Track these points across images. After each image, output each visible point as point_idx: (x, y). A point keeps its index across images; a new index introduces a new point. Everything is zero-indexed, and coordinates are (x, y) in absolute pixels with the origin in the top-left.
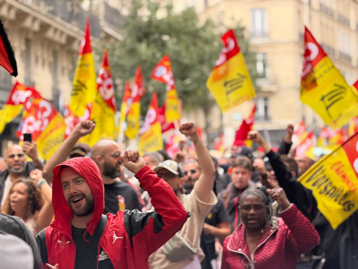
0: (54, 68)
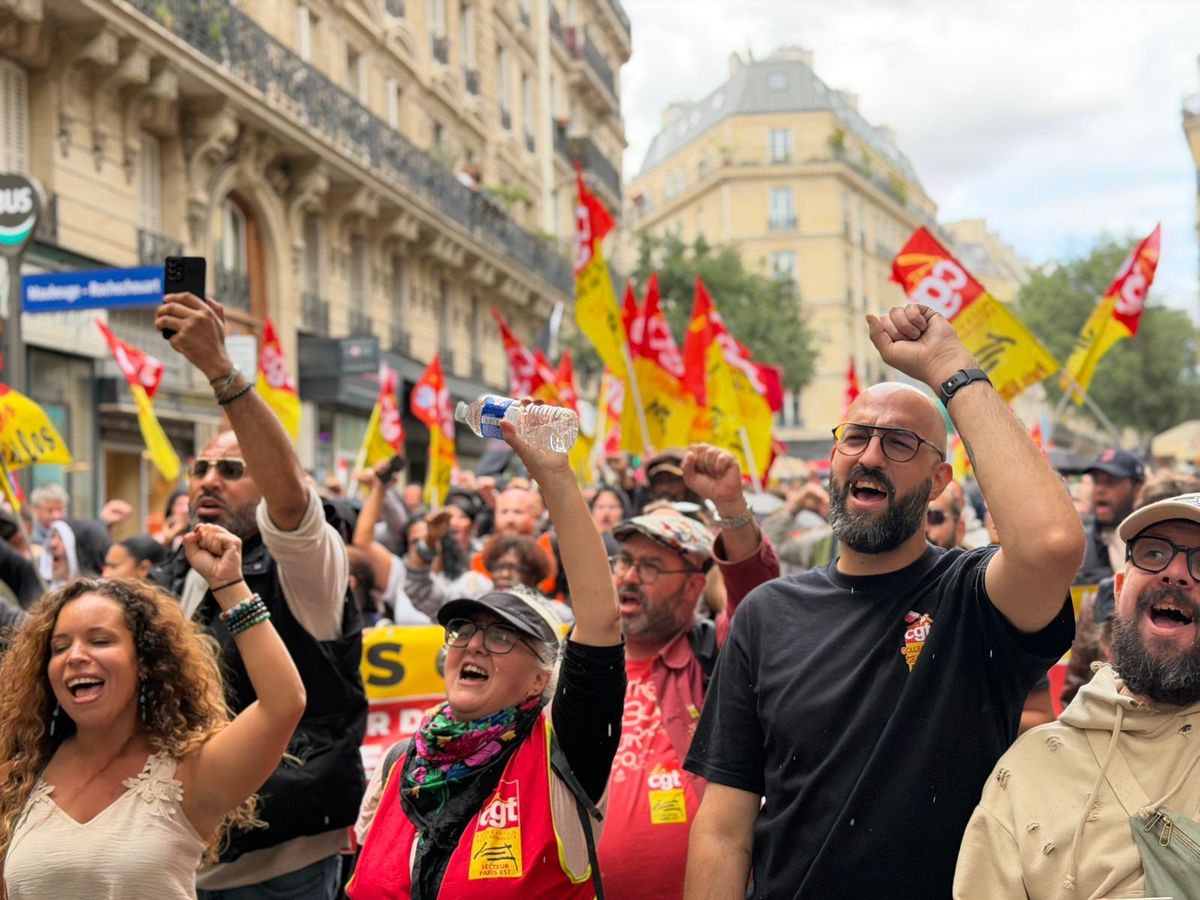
0: (440, 309)
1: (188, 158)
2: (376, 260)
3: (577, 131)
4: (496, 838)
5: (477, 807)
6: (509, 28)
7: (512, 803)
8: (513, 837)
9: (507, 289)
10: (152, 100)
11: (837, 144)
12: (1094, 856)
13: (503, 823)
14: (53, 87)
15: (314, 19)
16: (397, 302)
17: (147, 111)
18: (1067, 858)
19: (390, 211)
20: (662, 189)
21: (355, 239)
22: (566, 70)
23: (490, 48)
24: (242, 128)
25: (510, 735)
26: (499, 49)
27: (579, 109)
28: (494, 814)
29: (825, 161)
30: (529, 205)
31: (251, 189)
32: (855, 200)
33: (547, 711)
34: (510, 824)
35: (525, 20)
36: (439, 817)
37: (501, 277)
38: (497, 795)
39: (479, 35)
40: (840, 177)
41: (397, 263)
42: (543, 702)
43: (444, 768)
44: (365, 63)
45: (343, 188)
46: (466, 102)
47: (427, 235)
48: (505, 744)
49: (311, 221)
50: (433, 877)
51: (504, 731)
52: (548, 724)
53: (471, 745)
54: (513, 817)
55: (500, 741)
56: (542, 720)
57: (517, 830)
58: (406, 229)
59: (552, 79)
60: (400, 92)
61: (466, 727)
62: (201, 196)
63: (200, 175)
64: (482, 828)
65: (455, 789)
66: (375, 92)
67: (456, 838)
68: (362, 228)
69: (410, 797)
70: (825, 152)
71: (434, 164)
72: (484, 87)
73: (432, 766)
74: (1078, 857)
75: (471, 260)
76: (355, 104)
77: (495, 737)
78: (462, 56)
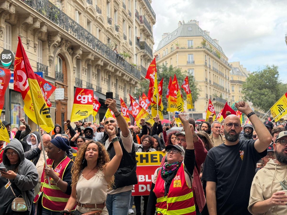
0: (108, 82)
1: (49, 46)
2: (93, 70)
3: (142, 40)
4: (177, 181)
5: (174, 177)
6: (126, 16)
7: (179, 176)
8: (180, 181)
9: (124, 77)
10: (41, 32)
11: (204, 44)
12: (274, 188)
13: (178, 179)
14: (18, 29)
15: (80, 14)
16: (98, 80)
17: (40, 35)
18: (270, 189)
19: (97, 59)
20: (162, 54)
21: (89, 65)
22: (139, 26)
23: (122, 21)
24: (62, 39)
25: (178, 166)
26: (124, 21)
27: (142, 35)
28: (176, 178)
29: (201, 48)
30: (130, 57)
31: (64, 53)
32: (208, 57)
33: (183, 162)
34: (179, 179)
35: (130, 14)
36: (168, 179)
37: (123, 75)
38: (177, 175)
39: (119, 17)
40: (204, 51)
41: (98, 71)
42: (182, 161)
43: (168, 171)
44: (92, 24)
45: (86, 53)
46: (115, 33)
47: (106, 64)
48: (177, 167)
49: (78, 61)
50: (168, 188)
51: (177, 165)
52: (184, 164)
53: (172, 167)
54: (179, 178)
55: (176, 167)
56: (182, 164)
57: (180, 180)
58: (100, 63)
59: (136, 28)
60: (100, 31)
61: (171, 164)
62: (52, 55)
63: (52, 50)
64: (175, 180)
65: (170, 174)
66: (94, 31)
67: (171, 182)
68: (90, 63)
69: (163, 176)
70: (201, 46)
71: (108, 48)
72: (120, 30)
73: (166, 171)
74: (272, 188)
75: (116, 70)
76: (89, 33)
77: (175, 166)
78: (115, 22)
